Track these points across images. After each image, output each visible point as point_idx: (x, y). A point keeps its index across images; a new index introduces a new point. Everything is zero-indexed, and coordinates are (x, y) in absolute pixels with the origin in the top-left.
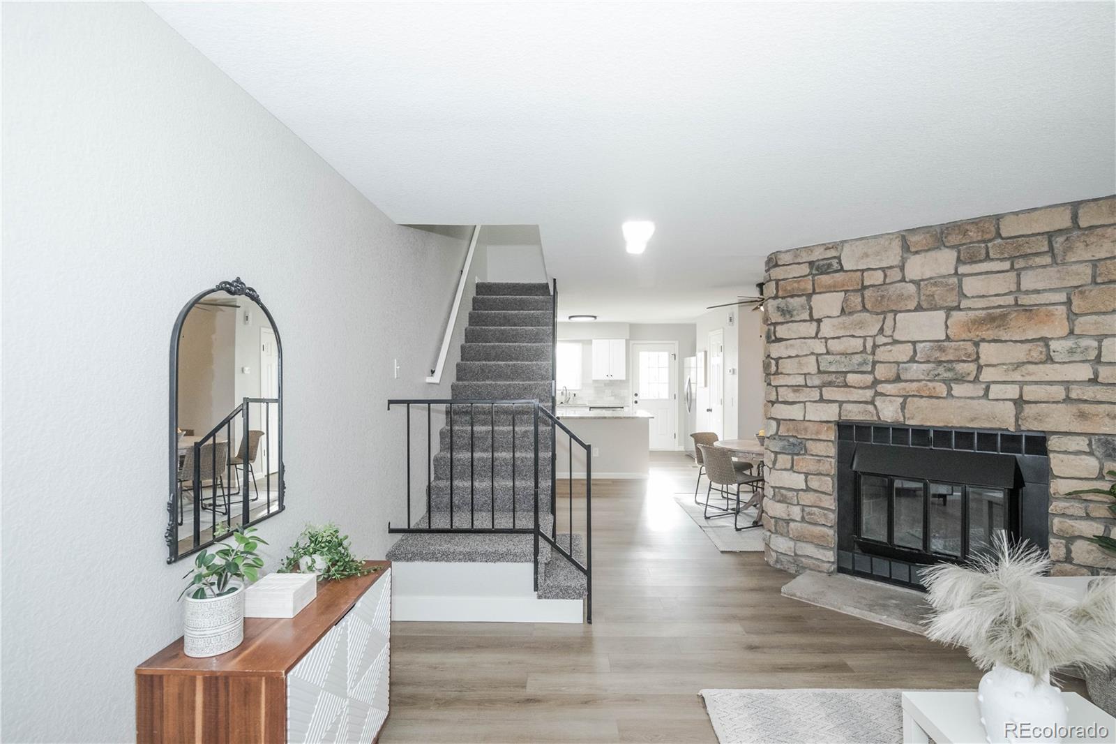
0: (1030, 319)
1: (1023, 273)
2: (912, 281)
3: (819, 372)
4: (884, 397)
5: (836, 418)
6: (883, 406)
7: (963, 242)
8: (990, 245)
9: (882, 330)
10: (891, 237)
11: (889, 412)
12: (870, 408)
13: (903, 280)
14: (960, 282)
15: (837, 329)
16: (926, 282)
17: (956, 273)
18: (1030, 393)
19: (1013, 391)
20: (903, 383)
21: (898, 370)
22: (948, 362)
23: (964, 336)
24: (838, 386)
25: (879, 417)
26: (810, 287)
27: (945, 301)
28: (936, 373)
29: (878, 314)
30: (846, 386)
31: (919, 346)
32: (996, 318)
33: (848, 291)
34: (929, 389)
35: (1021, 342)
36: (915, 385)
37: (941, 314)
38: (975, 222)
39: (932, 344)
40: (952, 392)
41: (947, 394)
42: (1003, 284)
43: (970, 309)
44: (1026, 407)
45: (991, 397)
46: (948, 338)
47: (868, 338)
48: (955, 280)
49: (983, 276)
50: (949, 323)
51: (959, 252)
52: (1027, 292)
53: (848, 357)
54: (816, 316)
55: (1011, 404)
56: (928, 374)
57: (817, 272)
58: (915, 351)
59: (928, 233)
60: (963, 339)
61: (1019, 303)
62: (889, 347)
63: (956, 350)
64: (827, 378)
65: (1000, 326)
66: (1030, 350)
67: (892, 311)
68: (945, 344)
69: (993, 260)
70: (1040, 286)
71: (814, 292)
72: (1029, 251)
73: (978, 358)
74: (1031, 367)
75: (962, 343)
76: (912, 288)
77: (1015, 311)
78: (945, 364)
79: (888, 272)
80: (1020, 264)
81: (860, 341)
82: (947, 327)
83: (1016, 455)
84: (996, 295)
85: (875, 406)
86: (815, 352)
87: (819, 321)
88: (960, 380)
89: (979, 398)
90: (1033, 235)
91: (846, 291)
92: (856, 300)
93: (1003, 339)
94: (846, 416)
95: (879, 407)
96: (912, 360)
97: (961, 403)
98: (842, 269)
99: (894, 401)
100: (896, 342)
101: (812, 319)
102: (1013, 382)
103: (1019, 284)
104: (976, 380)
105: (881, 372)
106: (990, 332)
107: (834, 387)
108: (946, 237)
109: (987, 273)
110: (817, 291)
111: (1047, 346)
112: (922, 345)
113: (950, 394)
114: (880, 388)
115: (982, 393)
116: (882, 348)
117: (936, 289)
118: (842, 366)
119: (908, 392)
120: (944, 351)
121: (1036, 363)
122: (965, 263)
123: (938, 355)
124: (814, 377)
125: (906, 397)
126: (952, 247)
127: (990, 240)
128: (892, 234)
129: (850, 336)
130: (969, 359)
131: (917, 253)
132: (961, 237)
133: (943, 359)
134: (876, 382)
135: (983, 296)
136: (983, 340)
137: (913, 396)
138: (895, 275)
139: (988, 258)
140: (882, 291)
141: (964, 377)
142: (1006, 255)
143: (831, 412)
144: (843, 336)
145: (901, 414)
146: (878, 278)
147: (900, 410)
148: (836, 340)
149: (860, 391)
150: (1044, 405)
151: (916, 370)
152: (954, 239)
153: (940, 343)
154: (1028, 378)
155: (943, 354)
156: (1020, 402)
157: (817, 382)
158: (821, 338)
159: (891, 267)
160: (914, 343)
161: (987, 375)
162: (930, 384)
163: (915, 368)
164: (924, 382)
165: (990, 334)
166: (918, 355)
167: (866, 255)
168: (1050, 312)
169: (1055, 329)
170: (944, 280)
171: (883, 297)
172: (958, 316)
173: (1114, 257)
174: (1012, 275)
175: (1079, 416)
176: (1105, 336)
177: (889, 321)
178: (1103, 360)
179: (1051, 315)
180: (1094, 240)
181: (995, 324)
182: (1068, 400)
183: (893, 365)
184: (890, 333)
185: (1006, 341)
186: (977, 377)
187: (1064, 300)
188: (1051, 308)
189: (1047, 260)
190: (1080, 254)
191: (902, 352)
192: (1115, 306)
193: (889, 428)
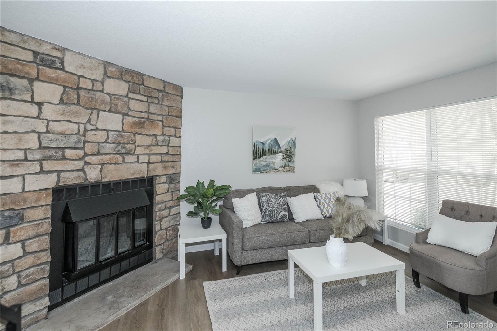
0: (152, 125)
1: (151, 104)
2: (107, 93)
3: (41, 147)
4: (90, 166)
5: (53, 185)
6: (90, 171)
7: (131, 81)
8: (141, 87)
9: (89, 120)
10: (99, 62)
11: (93, 175)
12: (81, 173)
13: (102, 91)
14: (129, 101)
15: (58, 114)
16: (114, 96)
17: (127, 96)
18: (154, 158)
19: (146, 159)
20: (100, 156)
21: (99, 147)
22: (124, 143)
23: (130, 130)
24: (57, 159)
25: (87, 179)
26: (34, 73)
27: (123, 109)
28: (118, 149)
29: (87, 109)
30: (64, 158)
31: (111, 134)
32: (141, 123)
33: (67, 87)
34: (115, 158)
35: (149, 136)
36: (108, 157)
37: (120, 117)
39: (117, 133)
40: (125, 160)
41: (122, 162)
42: (142, 107)
43: (132, 116)
44: (150, 165)
45: (140, 161)
46: (123, 131)
47: (81, 125)
48: (126, 99)
49: (137, 101)
50: (124, 122)
51: (129, 86)
52: (151, 113)
53: (67, 136)
54: (36, 99)
55: (146, 164)
56: (114, 150)
57: (40, 63)
58: (108, 136)
59: (117, 69)
60: (129, 131)
61: (149, 118)
62: (94, 132)
64: (48, 153)
65: (142, 127)
66: (152, 140)
67: (96, 109)
68: (123, 133)
69: (141, 94)
70: (155, 112)
71: (37, 79)
72: (153, 96)
73: (135, 142)
74: (152, 147)
75: (129, 134)
76: (107, 98)
77: (148, 121)
78: (122, 145)
79: (95, 83)
80: (150, 100)
81: (76, 126)
82: (123, 124)
83: (144, 188)
84: (141, 112)
85: (84, 172)
86: (37, 130)
87: (40, 105)
88: (128, 153)
89: (135, 162)
90: (154, 89)
91: (65, 87)
92: (73, 96)
93: (143, 133)
94: (64, 182)
95: (87, 173)
96: (106, 142)
97: (129, 165)
98: (63, 69)
99: (97, 167)
100: (97, 129)
101: (32, 102)
102: (146, 154)
103: (149, 109)
104: (134, 154)
105: (89, 148)
106: (139, 130)
107: (54, 160)
108: (124, 75)
109: (139, 100)
110: (41, 78)
111: (156, 138)
112: (113, 133)
113: (124, 161)
114: (87, 159)
115: (136, 160)
116: (90, 133)
117: (118, 102)
118: (62, 143)
119: (105, 161)
120: (123, 137)
121: (154, 146)
122: (131, 92)
123: (120, 139)
124: (35, 152)
125: (102, 165)
126: (125, 81)
127: (140, 85)
128: (100, 60)
129: (67, 121)
130: (132, 143)
131: (110, 77)
132: (131, 78)
133: (121, 142)
134: (85, 155)
135: (137, 111)
136: (137, 133)
137: (106, 164)
138: (98, 86)
139: (139, 93)
140: (91, 94)
141: (130, 152)
142: (146, 94)
143: (50, 181)
144: (62, 120)
145: (100, 176)
146: (89, 85)
147: (99, 173)
148: (56, 123)
149: (76, 162)
150: (155, 164)
151: (109, 148)
152: (127, 78)
153: (120, 133)
154: (151, 153)
155: (122, 139)
156: (149, 163)
157: (38, 156)
158: (43, 119)
159: (96, 81)
160: (108, 131)
161: (139, 151)
162: (115, 156)
163: (108, 146)
164: (112, 155)
165: (139, 131)
166: (110, 138)
167: (82, 66)
168: (158, 123)
169: (158, 132)
170: (122, 98)
171: (92, 98)
172: (128, 119)
173: (173, 107)
174: (147, 104)
175: (164, 168)
176: (170, 136)
177: (94, 116)
178: (170, 145)
179: (158, 125)
180: (169, 98)
181: (141, 126)
182: (162, 161)
183: (96, 144)
184: (94, 123)
185: (144, 135)
186: (134, 152)
187: (161, 120)
188: (158, 122)
189: (156, 101)
190: (166, 102)
191: (101, 136)
192: (173, 125)
193: (89, 186)
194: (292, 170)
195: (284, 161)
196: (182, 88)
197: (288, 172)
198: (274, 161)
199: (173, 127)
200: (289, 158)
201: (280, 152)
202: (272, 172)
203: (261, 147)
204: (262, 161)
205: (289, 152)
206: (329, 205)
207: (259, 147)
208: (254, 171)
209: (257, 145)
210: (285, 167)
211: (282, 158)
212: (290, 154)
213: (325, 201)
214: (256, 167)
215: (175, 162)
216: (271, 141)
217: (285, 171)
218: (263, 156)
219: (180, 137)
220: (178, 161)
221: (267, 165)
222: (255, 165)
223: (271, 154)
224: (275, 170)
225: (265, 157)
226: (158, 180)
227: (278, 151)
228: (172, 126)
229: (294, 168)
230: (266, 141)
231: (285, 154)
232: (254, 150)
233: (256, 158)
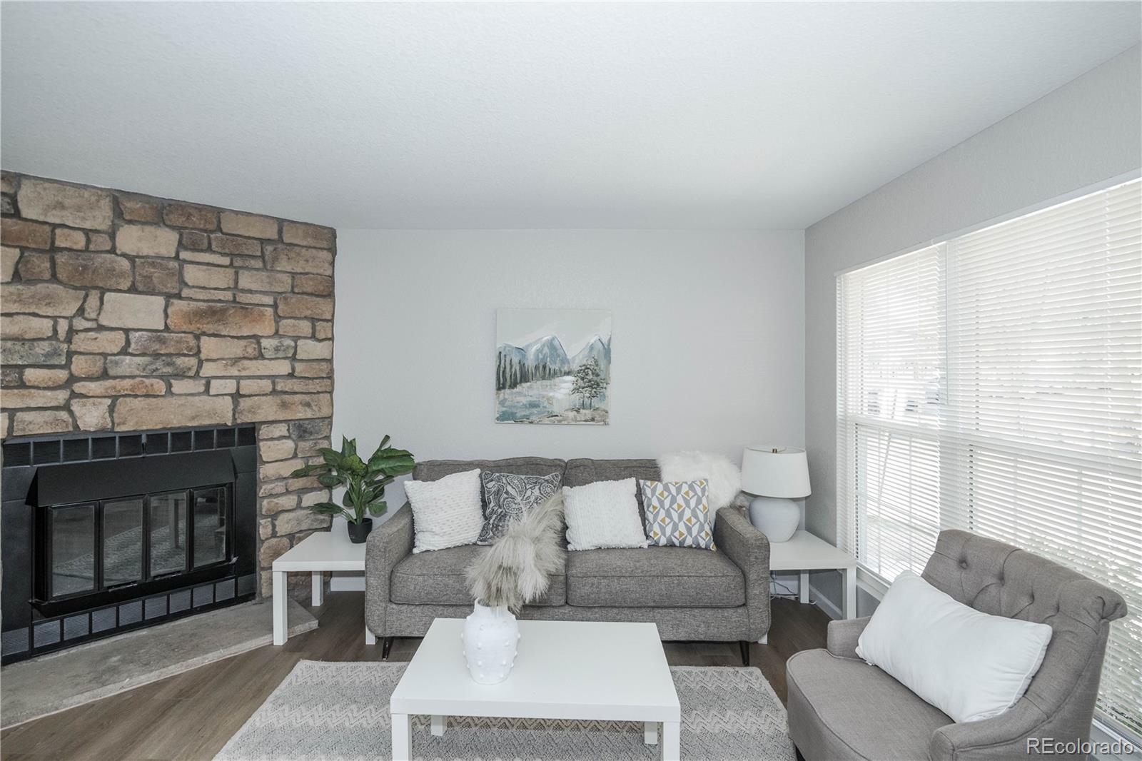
0: (246, 317)
1: (241, 272)
2: (124, 255)
4: (84, 400)
6: (84, 411)
7: (187, 225)
8: (212, 236)
9: (81, 311)
10: (100, 192)
11: (91, 418)
12: (63, 415)
13: (113, 251)
14: (181, 268)
15: (7, 301)
16: (142, 260)
17: (177, 257)
18: (247, 387)
19: (230, 386)
20: (111, 381)
21: (105, 363)
22: (169, 355)
23: (184, 328)
24: (8, 388)
25: (76, 427)
27: (165, 286)
28: (154, 367)
29: (75, 288)
30: (22, 385)
31: (134, 336)
32: (215, 313)
33: (27, 248)
34: (147, 386)
35: (238, 338)
36: (127, 383)
37: (160, 301)
38: (201, 209)
39: (150, 334)
40: (172, 389)
41: (166, 392)
42: (221, 279)
43: (191, 299)
44: (241, 400)
45: (212, 392)
46: (167, 329)
47: (60, 320)
48: (174, 265)
49: (205, 267)
50: (169, 311)
51: (181, 235)
52: (243, 291)
53: (27, 344)
55: (230, 398)
56: (144, 369)
58: (128, 342)
59: (147, 203)
60: (183, 330)
61: (237, 300)
62: (92, 334)
63: (177, 342)
65: (219, 321)
66: (246, 346)
67: (96, 288)
68: (166, 334)
69: (214, 252)
70: (254, 287)
72: (246, 252)
73: (199, 351)
74: (246, 362)
75: (183, 335)
76: (125, 264)
77: (233, 307)
78: (164, 358)
79: (94, 237)
80: (238, 262)
81: (48, 323)
82: (166, 316)
83: (230, 448)
84: (215, 289)
85: (71, 413)
88: (181, 375)
89: (199, 394)
90: (249, 238)
91: (23, 249)
92: (40, 264)
93: (222, 334)
94: (22, 430)
95: (77, 414)
96: (124, 352)
97: (182, 400)
98: (16, 215)
99: (100, 403)
100: (101, 328)
102: (231, 377)
103: (236, 282)
104: (197, 376)
105: (80, 366)
106: (210, 326)
108: (167, 215)
109: (208, 264)
111: (259, 343)
112: (137, 334)
113: (169, 391)
114: (79, 387)
115: (202, 389)
116: (82, 335)
117: (152, 270)
118: (16, 356)
119: (120, 391)
120: (164, 343)
121: (251, 359)
122: (186, 249)
123: (157, 347)
125: (114, 398)
126: (172, 228)
127: (212, 232)
128: (101, 189)
129: (29, 314)
130: (191, 353)
131: (130, 222)
132: (184, 219)
133: (162, 352)
134: (73, 379)
135: (204, 288)
137: (126, 396)
138: (102, 242)
139: (209, 249)
140: (84, 259)
141: (184, 372)
142: (227, 251)
144: (17, 313)
145: (109, 420)
146: (79, 241)
147: (107, 414)
149: (47, 393)
150: (256, 398)
151: (129, 364)
152: (179, 220)
153: (159, 334)
154: (244, 373)
155: (164, 346)
156: (237, 396)
159: (97, 231)
160: (127, 331)
161: (208, 370)
162: (147, 381)
163: (127, 361)
164: (139, 379)
165: (210, 328)
166: (133, 346)
167: (60, 206)
168: (262, 312)
169: (264, 328)
170: (164, 262)
171: (85, 267)
172: (178, 305)
173: (307, 274)
174: (231, 271)
175: (281, 406)
176: (299, 338)
177: (93, 301)
178: (297, 357)
179: (262, 315)
180: (292, 255)
181: (215, 318)
182: (274, 392)
183: (98, 357)
184: (93, 315)
185: (225, 336)
186: (198, 372)
187: (272, 303)
188: (262, 308)
189: (259, 264)
190: (283, 265)
191: (111, 342)
192: (308, 313)
193: (88, 439)
194: (599, 418)
195: (577, 396)
196: (335, 230)
197: (588, 423)
198: (551, 394)
199: (306, 318)
200: (593, 388)
201: (568, 373)
202: (546, 421)
203: (516, 360)
204: (520, 394)
205: (593, 374)
206: (668, 514)
207: (511, 361)
208: (498, 419)
209: (505, 356)
210: (581, 411)
211: (572, 387)
212: (595, 378)
213: (687, 502)
214: (504, 409)
215: (314, 393)
216: (543, 346)
217: (581, 421)
218: (521, 382)
219: (332, 339)
220: (322, 392)
221: (533, 405)
222: (502, 403)
223: (543, 378)
224: (552, 416)
225: (528, 384)
226: (264, 432)
227: (562, 369)
228: (303, 316)
229: (607, 412)
230: (529, 346)
231: (583, 379)
232: (499, 366)
233: (504, 388)
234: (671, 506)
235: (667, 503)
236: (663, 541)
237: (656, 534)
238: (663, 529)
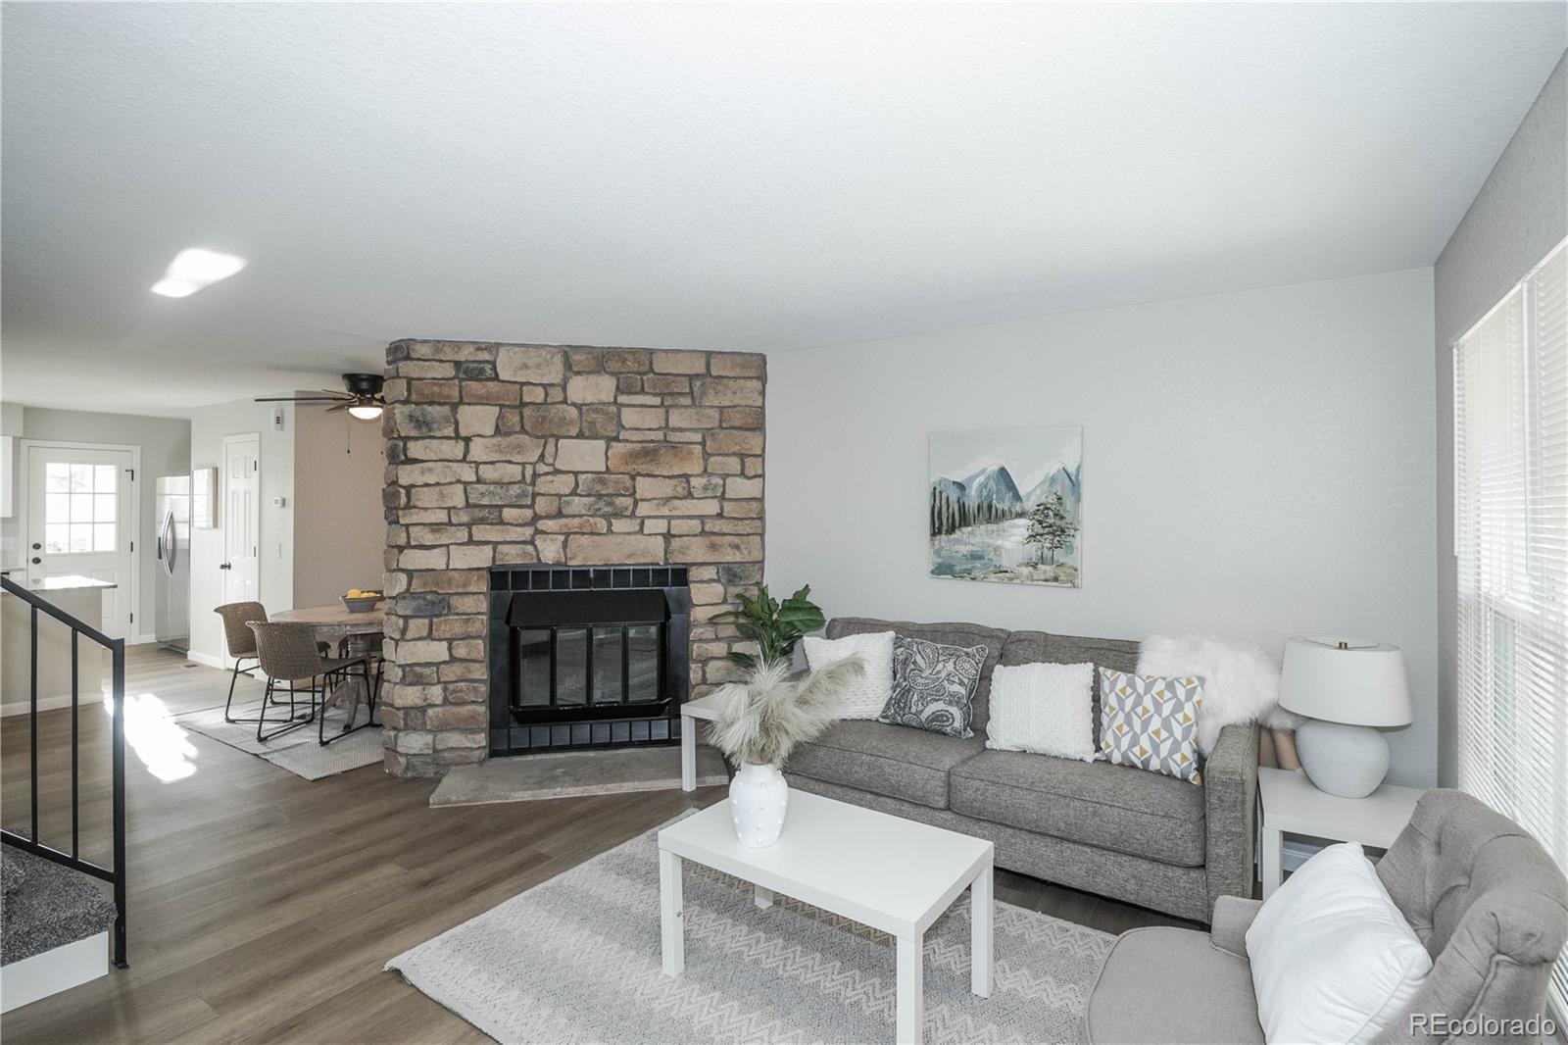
0: (676, 455)
1: (671, 410)
2: (574, 404)
3: (468, 505)
4: (544, 536)
5: (488, 564)
6: (544, 546)
7: (622, 370)
8: (645, 378)
9: (542, 456)
10: (553, 350)
11: (550, 552)
12: (530, 548)
13: (565, 401)
14: (619, 411)
15: (492, 451)
16: (588, 407)
17: (615, 402)
18: (678, 527)
19: (661, 526)
20: (564, 519)
21: (560, 503)
22: (609, 495)
23: (622, 469)
24: (491, 524)
25: (539, 559)
26: (455, 393)
27: (605, 430)
28: (597, 507)
29: (538, 437)
30: (502, 523)
31: (582, 477)
32: (648, 453)
33: (504, 405)
34: (591, 524)
35: (668, 477)
36: (576, 521)
37: (602, 444)
38: (633, 352)
39: (593, 476)
40: (612, 528)
41: (607, 530)
42: (653, 419)
43: (627, 441)
44: (672, 540)
45: (646, 531)
46: (608, 470)
47: (527, 466)
48: (614, 409)
49: (639, 409)
50: (609, 453)
51: (618, 380)
52: (675, 430)
53: (505, 487)
54: (463, 433)
55: (661, 538)
56: (590, 509)
57: (464, 376)
58: (577, 483)
59: (590, 353)
60: (621, 471)
61: (668, 439)
62: (550, 477)
63: (615, 482)
64: (478, 513)
65: (652, 460)
66: (676, 486)
67: (553, 436)
68: (606, 476)
69: (647, 393)
70: (683, 425)
71: (461, 402)
72: (675, 390)
73: (635, 492)
74: (677, 502)
75: (620, 476)
76: (574, 412)
77: (664, 446)
78: (606, 498)
79: (551, 391)
80: (668, 401)
81: (519, 468)
82: (607, 458)
83: (664, 588)
84: (649, 429)
85: (535, 547)
86: (463, 479)
87: (467, 440)
88: (619, 514)
89: (635, 533)
90: (678, 375)
91: (501, 406)
92: (513, 418)
93: (655, 473)
94: (502, 560)
95: (540, 548)
96: (574, 493)
97: (619, 539)
98: (496, 378)
99: (557, 539)
100: (557, 472)
101: (457, 437)
102: (662, 517)
103: (667, 420)
104: (633, 515)
105: (542, 506)
106: (644, 466)
107: (488, 524)
108: (606, 362)
109: (642, 406)
110: (465, 400)
111: (688, 482)
112: (584, 476)
113: (610, 531)
114: (542, 525)
115: (637, 528)
116: (543, 478)
117: (596, 416)
118: (497, 498)
119: (570, 529)
120: (605, 484)
121: (680, 499)
122: (623, 393)
123: (599, 488)
124: (461, 512)
125: (567, 535)
126: (612, 374)
127: (645, 373)
128: (555, 347)
129: (506, 461)
130: (627, 493)
131: (578, 373)
132: (620, 364)
133: (604, 492)
134: (536, 518)
135: (638, 429)
136: (639, 474)
137: (575, 533)
138: (556, 394)
139: (642, 391)
140: (543, 411)
141: (622, 511)
142: (658, 391)
143: (482, 557)
144: (498, 461)
145: (562, 554)
146: (538, 395)
147: (561, 550)
148: (488, 466)
149: (519, 529)
150: (685, 538)
151: (578, 504)
152: (614, 366)
153: (601, 476)
154: (674, 513)
155: (605, 487)
156: (668, 536)
157: (465, 518)
158: (471, 462)
159: (552, 385)
160: (576, 474)
161: (643, 509)
162: (592, 520)
163: (576, 501)
164: (586, 518)
165: (643, 468)
166: (581, 487)
167: (525, 366)
168: (691, 450)
169: (694, 467)
170: (605, 408)
171: (544, 418)
172: (617, 448)
173: (735, 406)
174: (662, 411)
175: (712, 547)
176: (728, 475)
177: (550, 448)
178: (726, 496)
179: (690, 453)
180: (720, 388)
181: (648, 459)
182: (703, 533)
183: (554, 498)
184: (550, 461)
185: (657, 476)
186: (633, 512)
187: (700, 440)
188: (691, 446)
189: (687, 401)
190: (712, 400)
191: (564, 484)
192: (736, 449)
193: (548, 572)
194: (1065, 577)
195: (1033, 546)
196: (765, 356)
197: (1049, 583)
198: (999, 542)
199: (734, 454)
200: (1055, 536)
201: (1021, 515)
202: (993, 577)
203: (953, 499)
204: (958, 541)
205: (1056, 515)
206: (1166, 724)
207: (948, 499)
208: (933, 572)
209: (941, 493)
210: (1040, 566)
211: (1027, 534)
212: (1058, 522)
213: (1158, 707)
214: (940, 560)
215: (744, 535)
216: (988, 478)
217: (1038, 580)
218: (960, 526)
219: (762, 476)
220: (753, 534)
221: (975, 556)
222: (938, 553)
223: (989, 521)
224: (1001, 572)
225: (970, 528)
226: (694, 574)
227: (1013, 510)
228: (731, 452)
229: (1076, 570)
230: (972, 479)
231: (1040, 522)
232: (934, 507)
233: (940, 533)
234: (1133, 709)
235: (1129, 703)
236: (1116, 758)
237: (1108, 746)
238: (1117, 739)
